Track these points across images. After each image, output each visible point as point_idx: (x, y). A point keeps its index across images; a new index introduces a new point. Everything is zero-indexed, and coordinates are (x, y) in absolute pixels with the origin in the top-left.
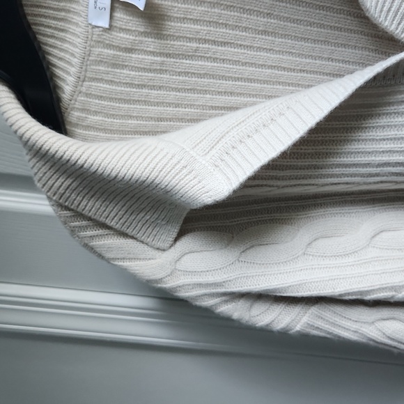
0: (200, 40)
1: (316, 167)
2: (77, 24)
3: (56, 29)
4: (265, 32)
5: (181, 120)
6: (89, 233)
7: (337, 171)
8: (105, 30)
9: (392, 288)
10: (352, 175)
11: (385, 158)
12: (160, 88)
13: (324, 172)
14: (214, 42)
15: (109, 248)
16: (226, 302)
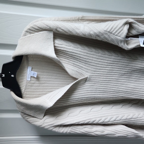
0: (45, 81)
1: (67, 100)
2: (25, 80)
3: (21, 81)
4: (56, 79)
5: (43, 94)
6: (27, 118)
7: (71, 100)
8: (30, 81)
9: (84, 121)
10: (74, 101)
11: (78, 97)
12: (39, 89)
13: (69, 101)
14: (48, 81)
15: (31, 120)
16: (54, 128)
